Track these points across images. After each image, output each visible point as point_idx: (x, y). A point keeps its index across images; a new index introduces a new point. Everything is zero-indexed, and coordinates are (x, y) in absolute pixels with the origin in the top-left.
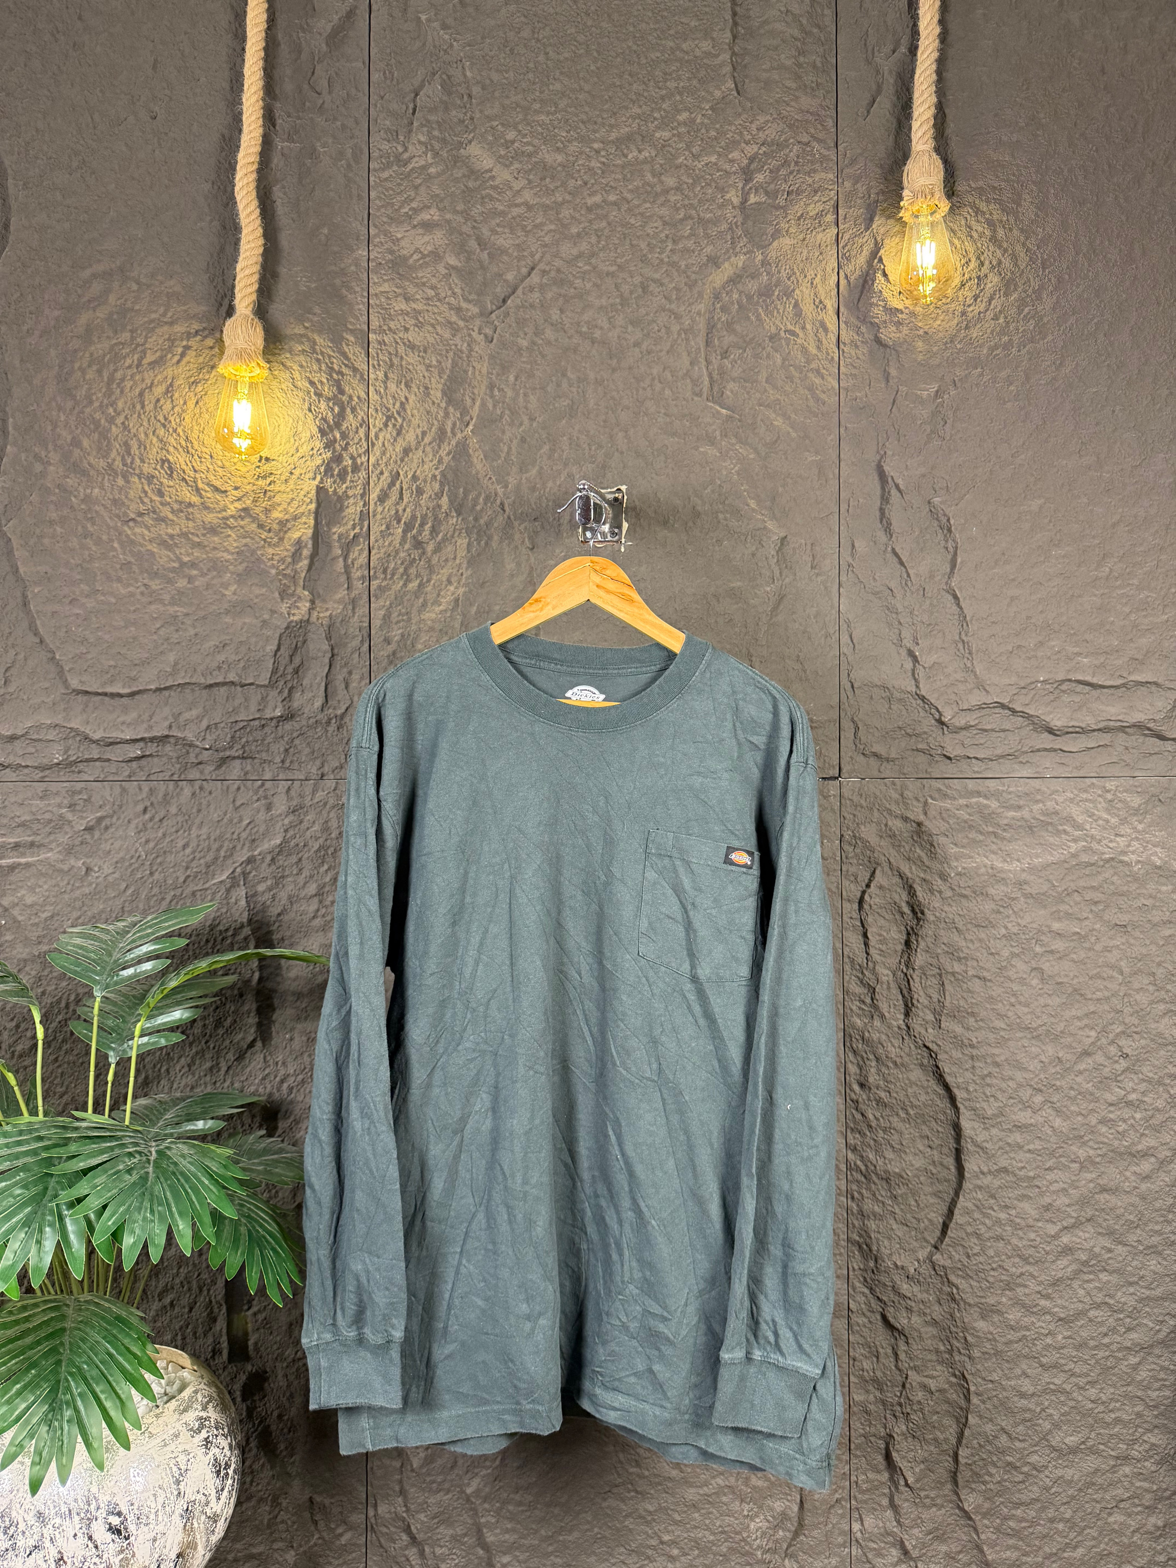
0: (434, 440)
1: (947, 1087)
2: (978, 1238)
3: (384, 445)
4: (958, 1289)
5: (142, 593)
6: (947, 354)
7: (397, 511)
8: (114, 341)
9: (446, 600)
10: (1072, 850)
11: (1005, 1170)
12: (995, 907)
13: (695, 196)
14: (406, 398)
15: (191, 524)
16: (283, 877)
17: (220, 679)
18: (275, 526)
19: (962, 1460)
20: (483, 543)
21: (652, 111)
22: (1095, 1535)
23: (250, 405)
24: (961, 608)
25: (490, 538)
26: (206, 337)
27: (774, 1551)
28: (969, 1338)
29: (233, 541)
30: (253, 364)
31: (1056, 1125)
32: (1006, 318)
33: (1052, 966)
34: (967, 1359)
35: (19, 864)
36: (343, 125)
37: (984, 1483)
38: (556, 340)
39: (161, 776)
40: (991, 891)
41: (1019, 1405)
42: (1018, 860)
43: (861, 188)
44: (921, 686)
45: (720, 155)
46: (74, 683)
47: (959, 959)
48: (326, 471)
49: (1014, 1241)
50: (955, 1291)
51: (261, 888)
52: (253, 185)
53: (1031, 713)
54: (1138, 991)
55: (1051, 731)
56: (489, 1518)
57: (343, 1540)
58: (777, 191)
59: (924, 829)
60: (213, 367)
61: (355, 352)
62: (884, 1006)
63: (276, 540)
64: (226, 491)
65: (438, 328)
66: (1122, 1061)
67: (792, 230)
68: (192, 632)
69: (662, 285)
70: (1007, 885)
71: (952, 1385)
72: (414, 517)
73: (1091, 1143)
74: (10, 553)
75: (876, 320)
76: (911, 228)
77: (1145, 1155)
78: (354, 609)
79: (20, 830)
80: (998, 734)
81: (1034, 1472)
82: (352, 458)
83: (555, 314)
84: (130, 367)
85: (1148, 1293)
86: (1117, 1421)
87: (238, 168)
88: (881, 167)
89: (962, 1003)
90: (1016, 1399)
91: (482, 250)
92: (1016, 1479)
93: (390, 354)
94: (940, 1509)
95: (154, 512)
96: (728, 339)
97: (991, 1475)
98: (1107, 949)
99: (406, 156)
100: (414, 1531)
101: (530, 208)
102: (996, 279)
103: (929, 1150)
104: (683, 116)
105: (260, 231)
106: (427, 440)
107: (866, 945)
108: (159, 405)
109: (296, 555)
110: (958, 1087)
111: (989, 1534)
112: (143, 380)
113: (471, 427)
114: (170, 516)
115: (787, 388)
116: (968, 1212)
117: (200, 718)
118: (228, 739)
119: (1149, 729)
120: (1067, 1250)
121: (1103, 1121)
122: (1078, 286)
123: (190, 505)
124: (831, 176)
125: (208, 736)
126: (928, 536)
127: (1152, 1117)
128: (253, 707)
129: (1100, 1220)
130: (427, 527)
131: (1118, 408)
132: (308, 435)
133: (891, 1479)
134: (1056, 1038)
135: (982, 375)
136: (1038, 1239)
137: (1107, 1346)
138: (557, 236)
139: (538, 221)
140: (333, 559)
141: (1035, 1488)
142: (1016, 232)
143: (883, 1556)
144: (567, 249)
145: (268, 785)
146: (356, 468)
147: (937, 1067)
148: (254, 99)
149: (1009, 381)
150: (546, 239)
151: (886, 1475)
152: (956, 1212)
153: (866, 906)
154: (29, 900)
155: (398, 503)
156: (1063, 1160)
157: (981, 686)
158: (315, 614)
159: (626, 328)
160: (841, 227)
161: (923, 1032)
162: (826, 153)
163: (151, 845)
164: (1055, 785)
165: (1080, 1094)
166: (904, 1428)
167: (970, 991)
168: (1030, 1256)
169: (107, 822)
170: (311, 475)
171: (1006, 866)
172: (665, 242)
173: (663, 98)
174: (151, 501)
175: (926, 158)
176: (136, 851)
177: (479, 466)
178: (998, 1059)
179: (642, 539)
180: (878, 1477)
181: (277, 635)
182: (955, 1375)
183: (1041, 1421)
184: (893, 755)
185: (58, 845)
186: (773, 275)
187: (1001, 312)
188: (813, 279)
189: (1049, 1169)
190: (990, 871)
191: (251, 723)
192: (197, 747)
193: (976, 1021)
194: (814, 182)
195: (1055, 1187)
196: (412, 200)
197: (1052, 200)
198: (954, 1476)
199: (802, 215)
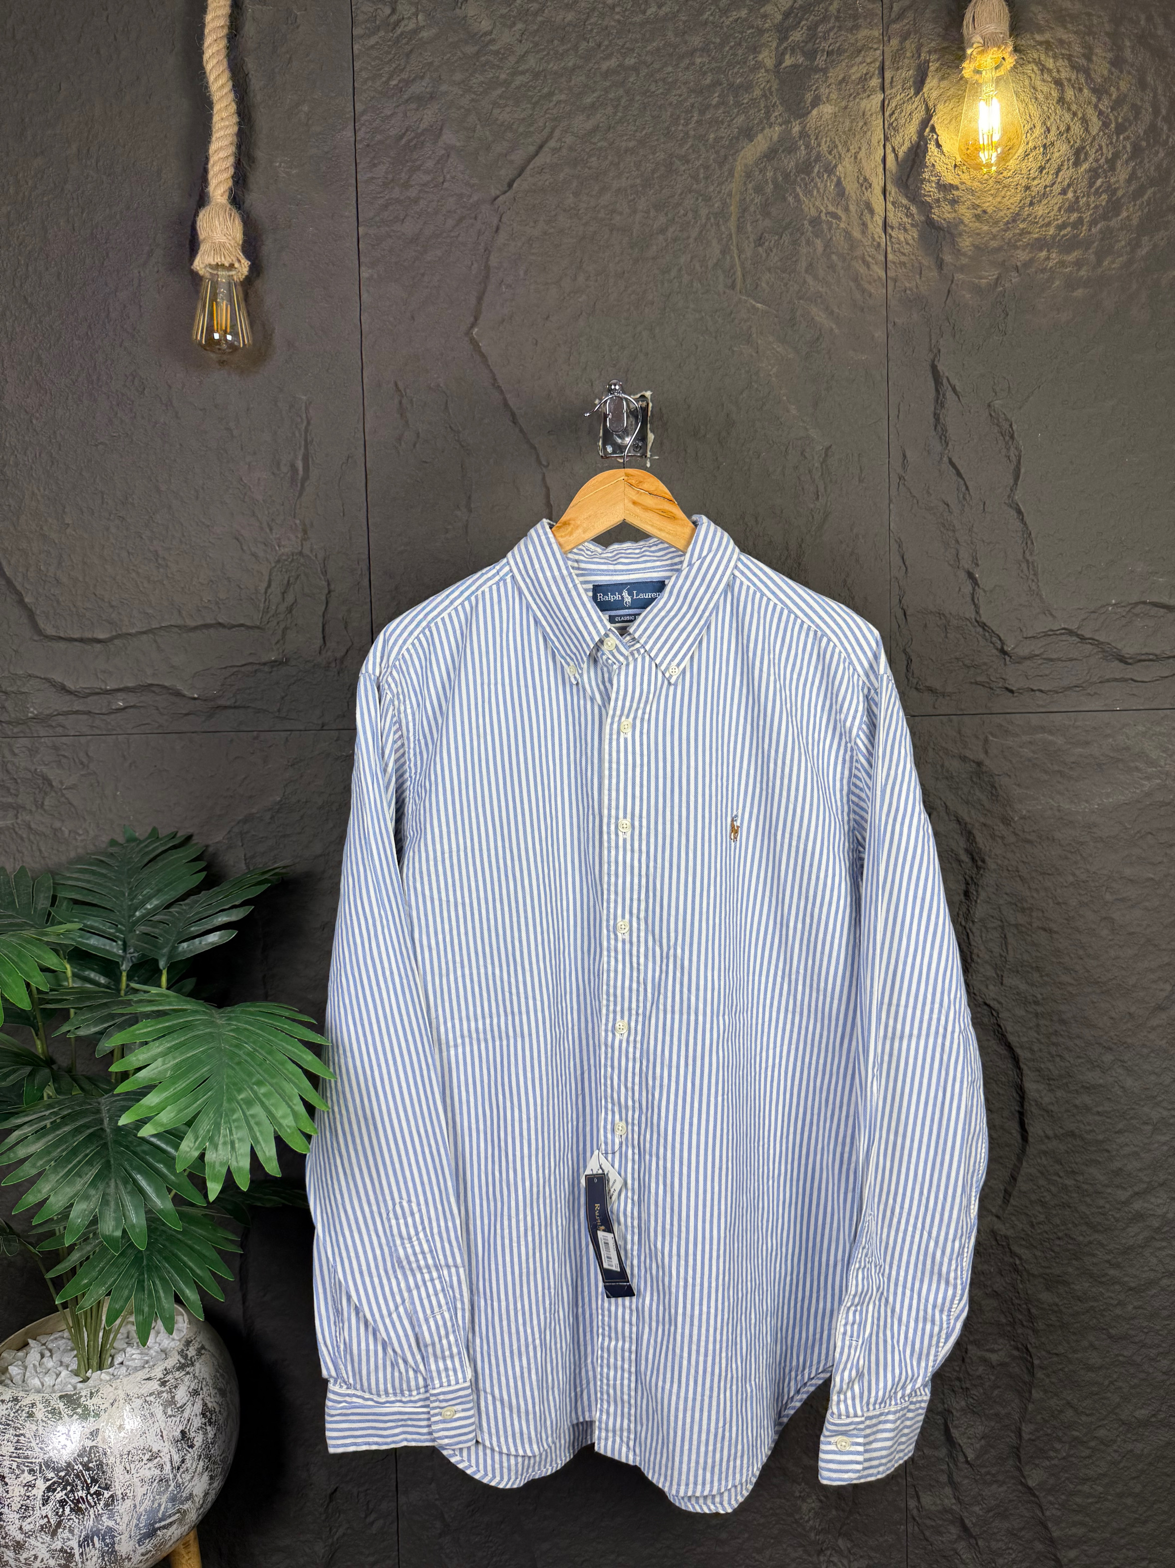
1: (1009, 1047)
2: (1043, 1206)
6: (1009, 234)
10: (1146, 789)
11: (1072, 1134)
12: (1062, 853)
13: (724, 57)
17: (208, 620)
19: (1026, 1436)
24: (1025, 524)
25: (500, 455)
27: (828, 1531)
28: (1033, 1311)
31: (1127, 1085)
32: (1075, 192)
33: (1124, 915)
34: (1030, 1332)
37: (1049, 1458)
38: (570, 228)
39: (146, 729)
40: (1058, 835)
41: (1086, 1378)
42: (1087, 801)
43: (910, 46)
44: (981, 612)
45: (751, 11)
46: (47, 628)
47: (1023, 910)
48: (315, 384)
49: (1083, 1208)
50: (1018, 1262)
51: (260, 848)
52: (222, 56)
53: (1102, 639)
55: (1122, 660)
57: (374, 1529)
58: (816, 51)
59: (984, 769)
61: (343, 247)
63: (262, 463)
67: (834, 96)
69: (688, 162)
70: (1075, 828)
71: (1014, 1358)
72: (415, 434)
75: (927, 199)
76: (973, 87)
78: (351, 539)
80: (1065, 664)
81: (1102, 1447)
82: (345, 369)
83: (568, 198)
87: (206, 33)
89: (1026, 957)
90: (1083, 1372)
91: (483, 127)
92: (1083, 1454)
93: (383, 249)
94: (1000, 1486)
96: (763, 224)
97: (1056, 1451)
99: (394, 18)
101: (536, 75)
102: (1064, 148)
105: (234, 107)
109: (285, 479)
110: (1022, 1047)
111: (1054, 1511)
113: (475, 330)
115: (829, 279)
116: (1030, 1178)
117: (187, 664)
118: (218, 687)
120: (1139, 1217)
124: (876, 33)
125: (196, 684)
126: (988, 444)
128: (246, 651)
133: (950, 1455)
134: (1127, 993)
135: (1048, 258)
136: (1107, 1206)
138: (568, 108)
139: (546, 90)
140: (326, 483)
141: (1103, 1463)
142: (1085, 91)
143: (940, 1533)
144: (580, 123)
145: (264, 736)
146: (348, 380)
147: (999, 1026)
149: (1079, 264)
150: (555, 111)
151: (943, 1452)
152: (1020, 1179)
156: (1134, 1122)
157: (1047, 611)
158: (308, 545)
159: (648, 212)
160: (888, 92)
161: (984, 989)
162: (871, 7)
163: (139, 804)
164: (1126, 718)
165: (1152, 1051)
166: (963, 1403)
167: (1034, 944)
168: (1099, 1223)
169: (90, 779)
171: (1074, 808)
172: (691, 112)
176: (124, 811)
178: (1064, 1017)
179: (671, 452)
180: (936, 1453)
181: (267, 570)
182: (1017, 1349)
183: (1109, 1395)
184: (949, 689)
186: (812, 149)
187: (1069, 185)
188: (857, 153)
189: (1120, 1132)
190: (1057, 813)
191: (243, 669)
192: (184, 696)
193: (1042, 976)
194: (857, 41)
195: (1126, 1150)
196: (402, 70)
197: (1128, 54)
198: (1016, 1451)
199: (844, 78)
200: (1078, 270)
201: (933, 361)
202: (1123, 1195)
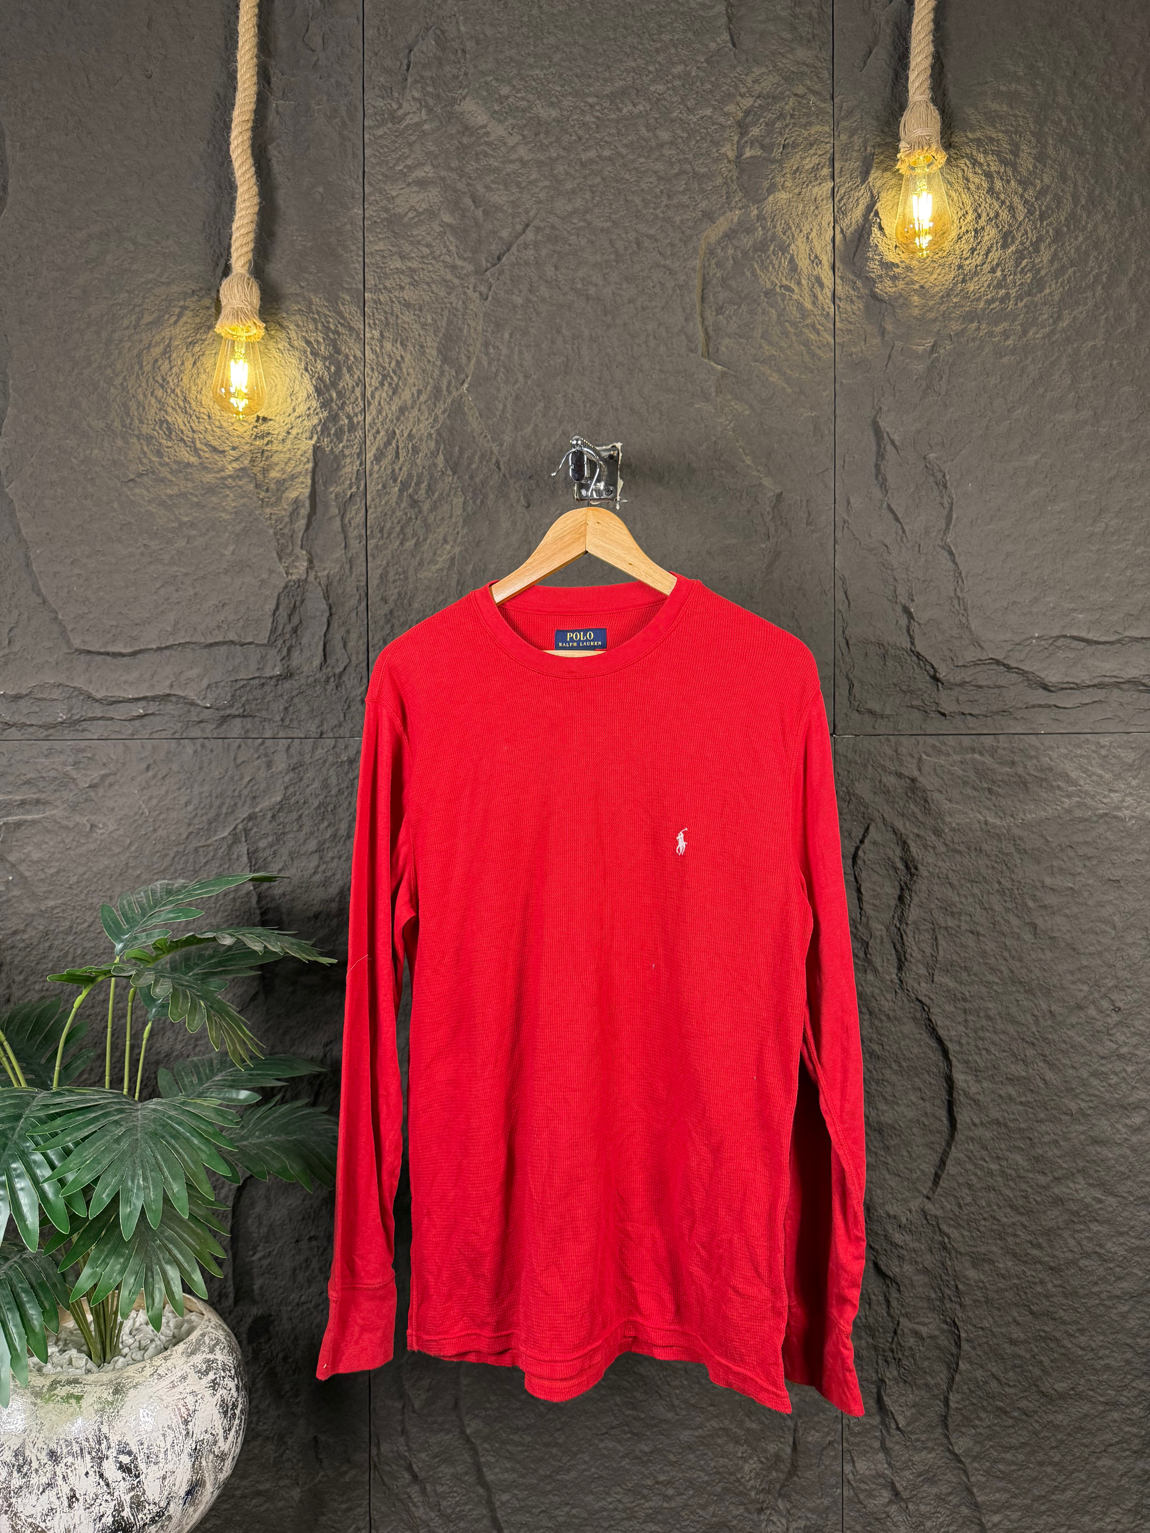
0: (430, 398)
1: (939, 1041)
2: (970, 1189)
3: (380, 404)
4: (949, 1238)
5: (142, 554)
6: (943, 308)
7: (393, 471)
8: (111, 302)
9: (443, 559)
10: (1066, 806)
11: (998, 1123)
12: (989, 863)
13: (691, 150)
14: (402, 357)
15: (190, 484)
16: (284, 833)
17: (220, 639)
18: (273, 486)
19: (953, 1405)
20: (478, 501)
21: (647, 64)
22: (1084, 1478)
23: (247, 365)
24: (956, 564)
25: (485, 496)
26: (202, 297)
27: (768, 1492)
28: (960, 1286)
29: (231, 502)
30: (250, 324)
31: (1047, 1078)
32: (1003, 271)
33: (1045, 921)
34: (958, 1307)
35: (25, 821)
36: (337, 82)
37: (975, 1427)
38: (551, 297)
39: (163, 735)
40: (985, 847)
41: (1008, 1351)
42: (1012, 816)
43: (857, 141)
44: (916, 642)
45: (715, 108)
46: (77, 642)
47: (953, 914)
48: (322, 431)
49: (1006, 1191)
50: (946, 1240)
51: (262, 844)
52: (248, 143)
53: (1026, 668)
54: (1131, 945)
55: (1045, 687)
56: (490, 1458)
57: (347, 1478)
58: (773, 145)
59: (918, 785)
60: (211, 327)
61: (350, 310)
62: (877, 961)
63: (273, 499)
64: (224, 452)
65: (434, 286)
66: (1114, 1015)
67: (788, 184)
68: (191, 592)
69: (656, 240)
70: (1000, 840)
71: (943, 1331)
72: (410, 476)
73: (1083, 1096)
74: (12, 513)
75: (873, 275)
76: (908, 180)
77: (1137, 1107)
78: (351, 568)
79: (25, 788)
80: (993, 691)
81: (1024, 1417)
82: (349, 417)
83: (550, 272)
84: (127, 328)
85: (1138, 1242)
86: (1108, 1367)
87: (233, 126)
88: (878, 119)
89: (955, 957)
90: (1006, 1346)
91: (477, 207)
92: (1006, 1424)
93: (386, 312)
94: (930, 1453)
95: (153, 473)
96: (723, 295)
97: (981, 1419)
98: (1101, 904)
99: (400, 112)
100: (416, 1470)
101: (524, 163)
102: (993, 232)
103: (921, 1102)
104: (679, 69)
105: (255, 189)
106: (423, 398)
107: (860, 900)
108: (157, 366)
109: (294, 514)
110: (951, 1040)
111: (979, 1477)
112: (141, 341)
113: (466, 385)
114: (169, 476)
115: (783, 344)
116: (958, 1162)
117: (201, 677)
118: (229, 698)
119: (1144, 685)
120: (1058, 1201)
121: (1095, 1074)
122: (1076, 239)
123: (189, 465)
124: (827, 129)
125: (208, 695)
126: (924, 492)
127: (1143, 1070)
128: (253, 666)
129: (1092, 1172)
130: (423, 486)
131: (1115, 362)
132: (305, 394)
133: (883, 1422)
134: (1048, 992)
135: (978, 329)
136: (1029, 1190)
137: (1097, 1294)
138: (552, 193)
139: (533, 177)
140: (330, 519)
141: (1025, 1433)
142: (1013, 182)
143: (874, 1497)
144: (562, 206)
145: (269, 743)
146: (352, 427)
147: (930, 1020)
148: (248, 56)
149: (1006, 335)
150: (541, 195)
151: (877, 1420)
152: (949, 1162)
153: (860, 862)
154: (36, 856)
155: (394, 462)
156: (1055, 1112)
157: (977, 643)
158: (312, 575)
159: (621, 284)
160: (837, 180)
161: (916, 985)
162: (823, 105)
163: (154, 802)
164: (1048, 741)
165: (1072, 1047)
166: (895, 1373)
167: (962, 946)
168: (1022, 1206)
169: (110, 779)
170: (308, 434)
171: (998, 822)
172: (660, 197)
173: (657, 51)
174: (150, 461)
175: (923, 109)
176: (140, 808)
177: (475, 424)
178: (991, 1013)
179: (636, 497)
180: (870, 1420)
181: (276, 595)
182: (946, 1322)
183: (1031, 1367)
184: (888, 712)
185: (63, 803)
186: (769, 229)
187: (998, 265)
188: (808, 234)
189: (1041, 1121)
190: (983, 826)
191: (251, 682)
192: (198, 705)
193: (969, 975)
194: (809, 135)
195: (1047, 1139)
196: (407, 157)
197: (1050, 150)
198: (944, 1420)
199: (798, 169)
200: (1005, 340)
201: (875, 417)
202: (1042, 1180)
